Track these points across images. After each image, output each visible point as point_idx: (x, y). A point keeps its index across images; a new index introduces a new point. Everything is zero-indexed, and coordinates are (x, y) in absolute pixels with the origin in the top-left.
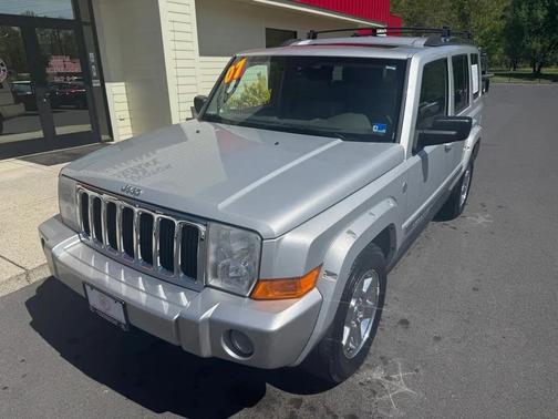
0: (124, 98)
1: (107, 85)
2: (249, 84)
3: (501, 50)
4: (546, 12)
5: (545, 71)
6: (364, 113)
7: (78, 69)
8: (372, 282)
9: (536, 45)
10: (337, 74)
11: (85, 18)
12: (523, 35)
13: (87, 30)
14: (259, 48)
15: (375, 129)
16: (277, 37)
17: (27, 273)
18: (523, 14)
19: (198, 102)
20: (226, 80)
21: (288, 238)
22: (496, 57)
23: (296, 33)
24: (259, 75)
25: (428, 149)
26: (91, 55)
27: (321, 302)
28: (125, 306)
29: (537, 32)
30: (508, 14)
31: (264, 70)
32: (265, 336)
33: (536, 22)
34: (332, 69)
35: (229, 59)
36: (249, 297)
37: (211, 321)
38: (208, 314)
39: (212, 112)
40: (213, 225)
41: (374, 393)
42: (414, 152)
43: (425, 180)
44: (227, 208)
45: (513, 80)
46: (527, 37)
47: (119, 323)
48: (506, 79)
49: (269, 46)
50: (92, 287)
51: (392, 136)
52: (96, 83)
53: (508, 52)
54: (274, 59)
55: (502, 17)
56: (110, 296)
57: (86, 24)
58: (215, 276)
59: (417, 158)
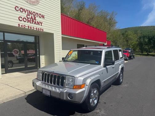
0: (44, 59)
1: (40, 56)
2: (73, 56)
3: (138, 48)
4: (148, 40)
5: (150, 54)
6: (95, 60)
7: (34, 53)
8: (97, 91)
9: (146, 47)
10: (92, 53)
11: (37, 42)
12: (143, 45)
13: (37, 44)
14: (75, 48)
15: (96, 62)
16: (79, 46)
17: (25, 93)
18: (142, 40)
19: (63, 59)
20: (69, 54)
21: (79, 78)
22: (137, 50)
23: (84, 45)
24: (75, 54)
25: (107, 67)
26: (38, 50)
27: (85, 90)
28: (50, 91)
29: (146, 44)
30: (138, 40)
31: (76, 53)
32: (75, 94)
33: (145, 42)
34: (91, 52)
35: (69, 51)
36: (73, 89)
37: (66, 92)
38: (65, 91)
39: (66, 60)
40: (67, 76)
41: (97, 114)
42: (104, 67)
43: (107, 73)
44: (70, 73)
45: (142, 56)
46: (144, 45)
47: (49, 95)
48: (140, 56)
49: (78, 48)
50: (44, 89)
51: (100, 64)
52: (38, 56)
53: (140, 49)
54: (78, 50)
55: (137, 41)
56: (48, 90)
57: (38, 43)
58: (67, 85)
59: (105, 68)
